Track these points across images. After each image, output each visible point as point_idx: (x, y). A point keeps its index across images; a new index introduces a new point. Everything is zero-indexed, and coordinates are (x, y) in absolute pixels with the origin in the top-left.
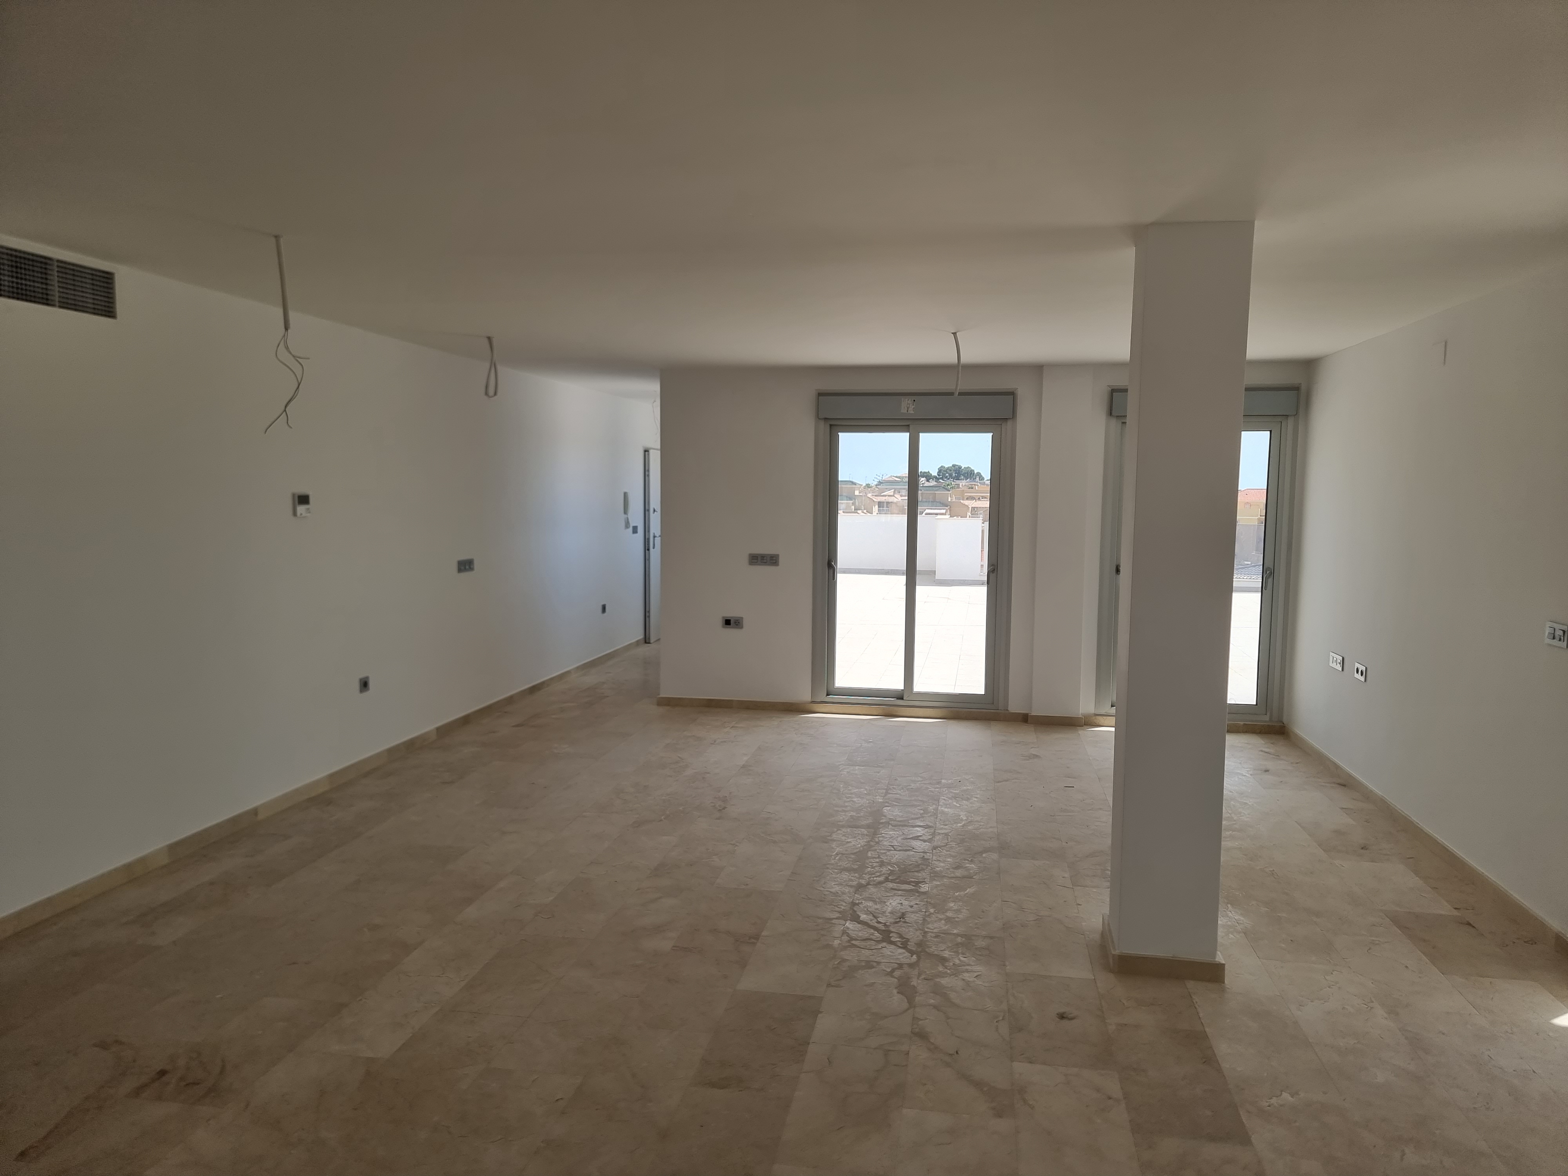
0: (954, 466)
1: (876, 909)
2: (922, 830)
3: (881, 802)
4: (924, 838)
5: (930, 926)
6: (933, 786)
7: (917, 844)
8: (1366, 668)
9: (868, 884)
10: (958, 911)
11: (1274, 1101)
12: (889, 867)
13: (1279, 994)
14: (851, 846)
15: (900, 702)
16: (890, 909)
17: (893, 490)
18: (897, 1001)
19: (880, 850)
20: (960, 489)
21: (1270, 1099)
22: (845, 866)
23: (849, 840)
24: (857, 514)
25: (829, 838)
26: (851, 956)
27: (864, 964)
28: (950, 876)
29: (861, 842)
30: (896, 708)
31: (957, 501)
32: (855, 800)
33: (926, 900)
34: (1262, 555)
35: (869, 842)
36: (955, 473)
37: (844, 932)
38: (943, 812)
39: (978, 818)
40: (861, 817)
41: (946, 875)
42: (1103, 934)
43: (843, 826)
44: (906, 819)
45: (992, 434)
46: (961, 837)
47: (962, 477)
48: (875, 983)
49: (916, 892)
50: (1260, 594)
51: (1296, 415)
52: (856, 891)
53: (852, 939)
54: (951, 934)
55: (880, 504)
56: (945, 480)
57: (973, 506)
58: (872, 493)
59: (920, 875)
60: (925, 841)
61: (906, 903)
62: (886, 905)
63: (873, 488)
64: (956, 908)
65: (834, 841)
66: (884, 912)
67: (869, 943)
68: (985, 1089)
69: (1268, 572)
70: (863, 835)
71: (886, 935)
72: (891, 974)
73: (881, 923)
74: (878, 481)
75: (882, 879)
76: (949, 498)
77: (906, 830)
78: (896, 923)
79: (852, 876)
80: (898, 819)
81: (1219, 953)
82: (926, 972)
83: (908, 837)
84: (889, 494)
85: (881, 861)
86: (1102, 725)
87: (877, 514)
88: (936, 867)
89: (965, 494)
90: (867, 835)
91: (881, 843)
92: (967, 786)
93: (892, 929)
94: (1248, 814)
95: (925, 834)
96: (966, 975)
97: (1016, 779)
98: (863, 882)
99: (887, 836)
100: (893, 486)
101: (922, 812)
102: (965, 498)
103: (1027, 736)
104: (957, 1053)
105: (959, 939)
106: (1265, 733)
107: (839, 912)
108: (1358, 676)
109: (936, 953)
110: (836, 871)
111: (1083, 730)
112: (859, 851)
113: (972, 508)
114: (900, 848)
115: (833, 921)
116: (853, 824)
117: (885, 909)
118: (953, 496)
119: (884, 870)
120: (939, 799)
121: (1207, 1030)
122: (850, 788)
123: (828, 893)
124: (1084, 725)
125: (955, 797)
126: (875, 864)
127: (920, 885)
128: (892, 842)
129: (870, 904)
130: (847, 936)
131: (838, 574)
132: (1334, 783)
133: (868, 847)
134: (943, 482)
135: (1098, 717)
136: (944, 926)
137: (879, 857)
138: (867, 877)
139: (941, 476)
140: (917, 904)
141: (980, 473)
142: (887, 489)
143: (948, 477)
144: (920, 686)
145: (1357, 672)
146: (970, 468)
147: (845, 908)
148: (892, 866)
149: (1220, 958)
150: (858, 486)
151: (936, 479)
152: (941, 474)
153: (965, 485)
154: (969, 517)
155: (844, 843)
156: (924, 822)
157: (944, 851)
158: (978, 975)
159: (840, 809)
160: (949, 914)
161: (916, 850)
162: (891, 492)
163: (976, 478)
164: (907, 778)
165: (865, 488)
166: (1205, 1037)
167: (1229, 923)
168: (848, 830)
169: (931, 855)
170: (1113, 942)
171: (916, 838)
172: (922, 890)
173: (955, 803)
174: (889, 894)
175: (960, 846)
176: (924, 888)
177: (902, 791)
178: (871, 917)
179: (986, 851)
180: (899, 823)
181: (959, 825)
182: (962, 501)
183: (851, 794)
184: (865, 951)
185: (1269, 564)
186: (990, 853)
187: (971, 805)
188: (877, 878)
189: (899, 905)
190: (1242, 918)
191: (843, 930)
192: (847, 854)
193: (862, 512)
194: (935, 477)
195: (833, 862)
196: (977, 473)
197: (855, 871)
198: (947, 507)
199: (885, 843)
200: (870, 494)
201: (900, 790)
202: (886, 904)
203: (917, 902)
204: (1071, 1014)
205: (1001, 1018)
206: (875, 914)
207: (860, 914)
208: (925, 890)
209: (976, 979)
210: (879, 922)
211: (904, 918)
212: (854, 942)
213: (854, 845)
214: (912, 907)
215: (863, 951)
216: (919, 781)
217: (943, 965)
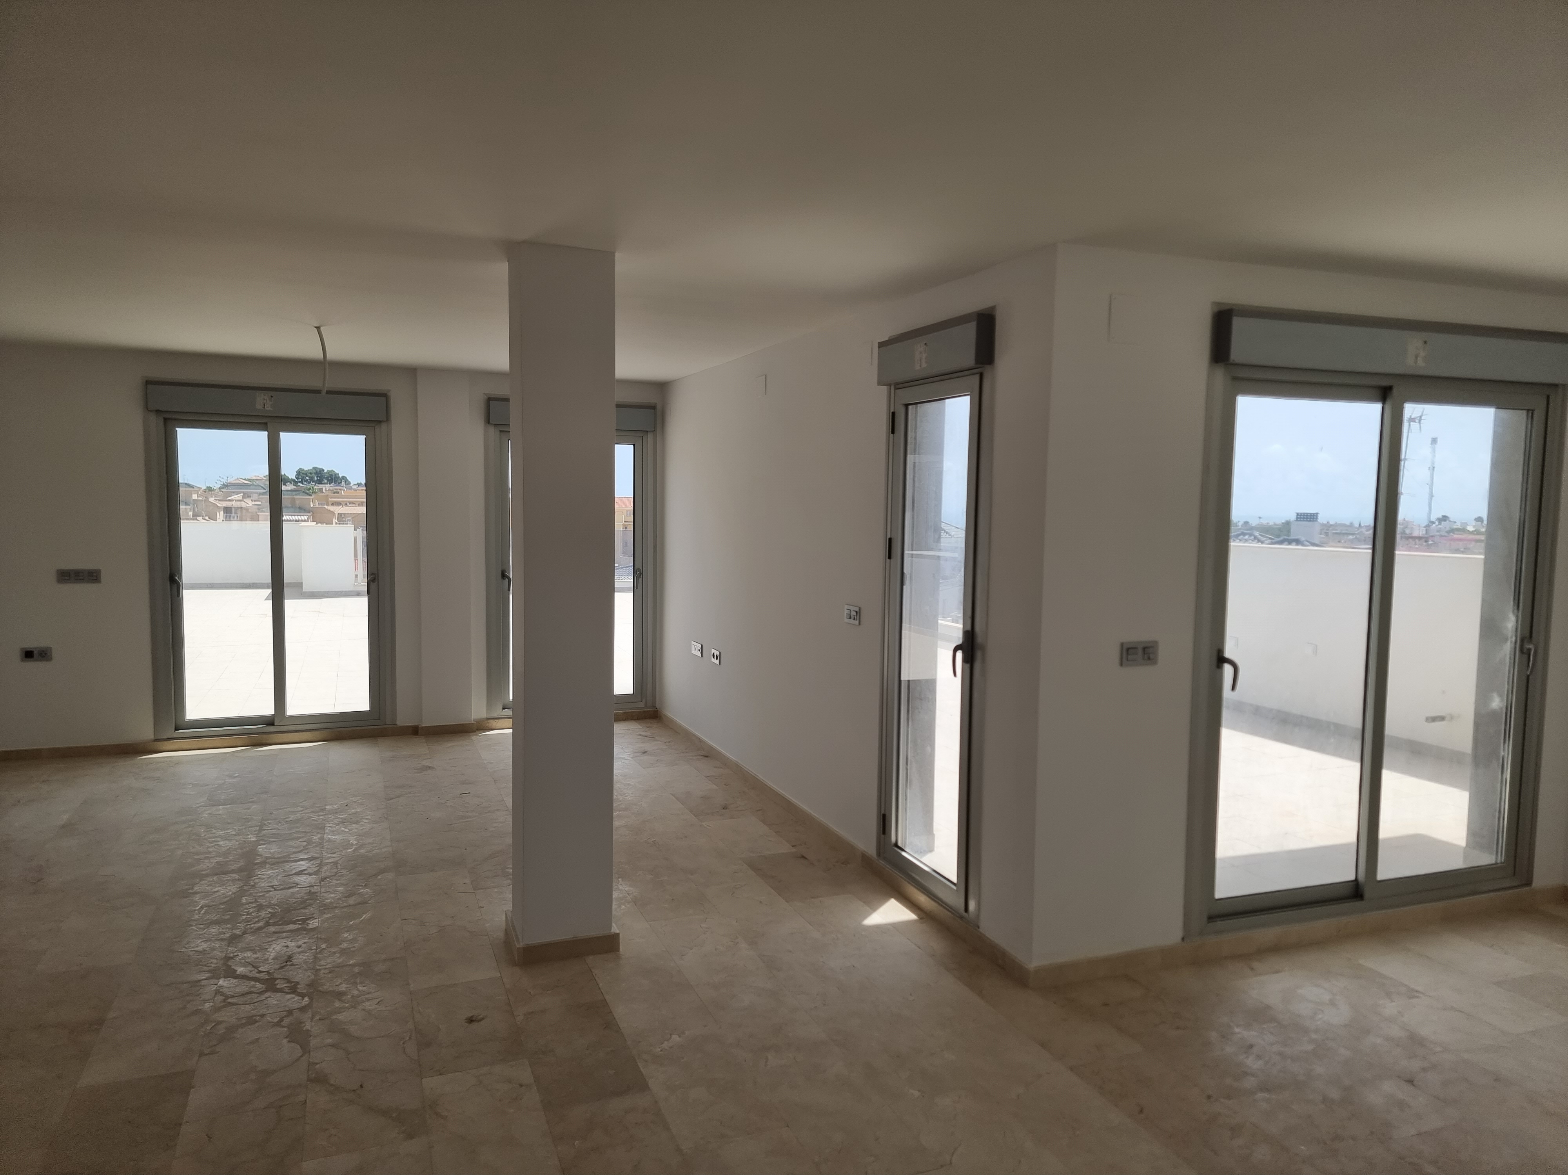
0: (314, 468)
1: (256, 959)
2: (306, 863)
3: (253, 841)
4: (310, 871)
5: (322, 963)
6: (317, 814)
7: (303, 880)
8: (720, 653)
9: (244, 933)
10: (354, 940)
11: (666, 1045)
12: (270, 910)
13: (665, 950)
14: (219, 896)
15: (271, 729)
16: (273, 955)
17: (242, 494)
18: (288, 1050)
19: (257, 893)
20: (323, 494)
21: (661, 1044)
22: (213, 919)
23: (215, 890)
24: (196, 521)
25: (190, 891)
26: (228, 1016)
27: (244, 1021)
28: (342, 906)
29: (231, 889)
30: (264, 736)
31: (320, 506)
32: (221, 843)
33: (315, 936)
34: (632, 558)
35: (242, 887)
36: (317, 477)
37: (218, 992)
38: (329, 840)
39: (371, 840)
40: (231, 861)
41: (338, 905)
42: (507, 932)
43: (207, 875)
44: (287, 854)
45: (365, 436)
46: (352, 863)
47: (326, 481)
48: (260, 1038)
49: (304, 930)
50: (632, 593)
51: (654, 431)
52: (229, 943)
53: (227, 997)
54: (347, 966)
55: (228, 511)
56: (305, 484)
57: (339, 512)
58: (215, 497)
59: (307, 911)
60: (310, 874)
61: (293, 944)
62: (269, 952)
63: (216, 491)
64: (351, 937)
65: (198, 893)
66: (267, 960)
67: (249, 997)
68: (394, 1115)
69: (638, 573)
70: (234, 880)
71: (270, 984)
72: (279, 1024)
73: (263, 972)
74: (222, 483)
75: (261, 924)
76: (311, 503)
77: (287, 866)
78: (282, 968)
79: (223, 929)
80: (276, 857)
81: (614, 925)
82: (320, 1012)
83: (291, 873)
84: (237, 499)
85: (258, 905)
86: (495, 728)
87: (223, 521)
88: (325, 899)
89: (330, 499)
90: (239, 880)
91: (257, 886)
92: (356, 808)
93: (276, 976)
94: (632, 794)
95: (311, 866)
96: (367, 1004)
97: (410, 793)
98: (238, 932)
99: (264, 877)
100: (242, 489)
101: (305, 843)
102: (330, 504)
103: (419, 748)
104: (361, 1086)
105: (356, 970)
106: (643, 719)
107: (209, 971)
108: (714, 660)
109: (331, 989)
110: (202, 926)
111: (477, 735)
112: (230, 900)
113: (338, 514)
114: (282, 887)
115: (203, 983)
116: (220, 871)
117: (267, 956)
118: (316, 501)
119: (263, 914)
120: (325, 827)
121: (606, 997)
122: (214, 831)
123: (194, 952)
124: (477, 730)
125: (343, 822)
126: (251, 910)
127: (308, 922)
128: (271, 882)
129: (248, 954)
130: (221, 995)
131: (184, 591)
132: (699, 755)
133: (242, 892)
134: (303, 486)
135: (489, 721)
136: (338, 959)
137: (256, 901)
138: (242, 926)
139: (300, 480)
140: (305, 943)
141: (346, 478)
142: (234, 492)
143: (309, 481)
144: (293, 708)
145: (714, 657)
146: (334, 471)
147: (216, 965)
148: (274, 909)
149: (615, 929)
150: (196, 489)
151: (295, 483)
152: (300, 477)
153: (329, 490)
154: (336, 524)
155: (211, 893)
156: (309, 854)
157: (334, 881)
158: (380, 1001)
159: (202, 857)
160: (344, 945)
161: (302, 885)
162: (239, 496)
163: (341, 482)
164: (285, 810)
165: (205, 492)
166: (605, 1003)
167: (621, 895)
168: (215, 878)
169: (319, 887)
170: (517, 937)
171: (301, 873)
172: (310, 926)
173: (343, 828)
174: (270, 939)
175: (352, 872)
176: (314, 924)
177: (280, 825)
178: (250, 968)
179: (382, 871)
180: (278, 860)
181: (349, 850)
182: (326, 507)
183: (216, 837)
184: (243, 1007)
185: (637, 566)
186: (386, 874)
187: (361, 828)
188: (256, 925)
189: (285, 949)
190: (631, 889)
191: (216, 990)
192: (214, 905)
193: (203, 519)
194: (294, 481)
195: (196, 917)
196: (342, 477)
197: (226, 922)
198: (309, 513)
199: (263, 885)
200: (213, 499)
201: (277, 825)
202: (268, 950)
203: (305, 941)
204: (479, 1016)
205: (408, 1038)
206: (254, 964)
207: (236, 968)
208: (314, 926)
209: (378, 1006)
210: (260, 972)
211: (291, 961)
212: (230, 1000)
213: (223, 894)
214: (299, 947)
215: (242, 1007)
216: (300, 811)
217: (340, 1000)
